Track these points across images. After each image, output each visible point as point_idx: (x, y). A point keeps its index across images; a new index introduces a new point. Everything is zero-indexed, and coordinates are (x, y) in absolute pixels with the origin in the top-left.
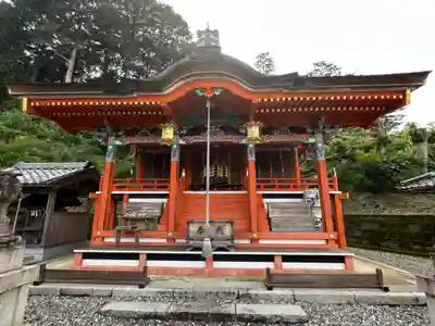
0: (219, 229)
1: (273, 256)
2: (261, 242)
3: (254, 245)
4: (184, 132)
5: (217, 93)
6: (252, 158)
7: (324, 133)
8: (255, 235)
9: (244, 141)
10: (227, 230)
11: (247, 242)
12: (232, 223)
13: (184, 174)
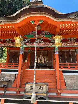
0: (41, 88)
2: (62, 95)
3: (58, 96)
4: (26, 41)
5: (40, 23)
6: (57, 53)
8: (59, 91)
9: (53, 46)
10: (45, 88)
11: (55, 94)
13: (26, 61)
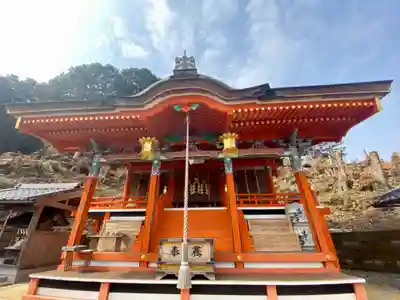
1: (265, 287)
3: (238, 271)
5: (194, 108)
6: (229, 171)
7: (297, 147)
8: (239, 258)
9: (221, 156)
11: (231, 266)
12: (211, 242)
13: (165, 191)
